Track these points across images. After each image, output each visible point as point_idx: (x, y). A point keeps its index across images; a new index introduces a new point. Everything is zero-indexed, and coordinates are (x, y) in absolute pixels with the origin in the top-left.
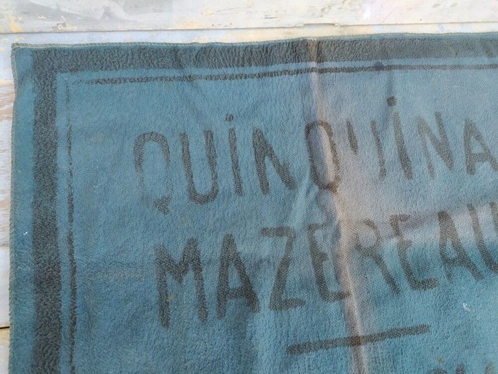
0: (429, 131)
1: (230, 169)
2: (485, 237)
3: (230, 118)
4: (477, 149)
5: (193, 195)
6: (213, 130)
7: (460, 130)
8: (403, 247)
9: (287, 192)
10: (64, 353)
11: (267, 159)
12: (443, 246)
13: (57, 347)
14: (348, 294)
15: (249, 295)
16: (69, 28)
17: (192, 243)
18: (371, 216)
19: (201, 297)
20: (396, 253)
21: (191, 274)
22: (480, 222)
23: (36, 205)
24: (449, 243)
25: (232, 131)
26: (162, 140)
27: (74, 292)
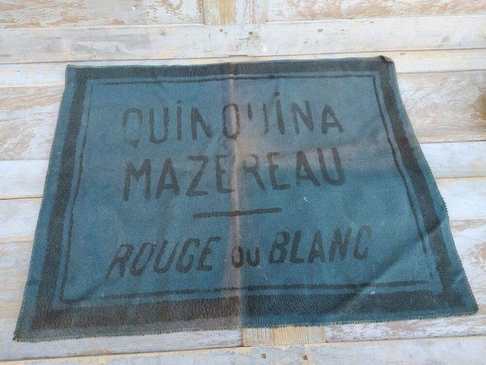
0: (299, 110)
1: (176, 127)
2: (327, 166)
3: (180, 102)
4: (330, 120)
5: (152, 139)
6: (168, 107)
7: (320, 111)
8: (273, 168)
9: (207, 139)
10: (68, 208)
11: (198, 123)
12: (298, 169)
13: (66, 205)
14: (234, 190)
15: (175, 188)
16: (97, 58)
17: (148, 162)
18: (255, 153)
19: (148, 188)
20: (268, 172)
21: (144, 176)
22: (324, 157)
23: (66, 140)
24: (303, 168)
25: (179, 108)
26: (139, 112)
27: (79, 181)
